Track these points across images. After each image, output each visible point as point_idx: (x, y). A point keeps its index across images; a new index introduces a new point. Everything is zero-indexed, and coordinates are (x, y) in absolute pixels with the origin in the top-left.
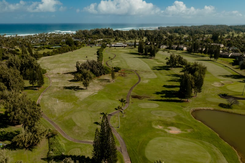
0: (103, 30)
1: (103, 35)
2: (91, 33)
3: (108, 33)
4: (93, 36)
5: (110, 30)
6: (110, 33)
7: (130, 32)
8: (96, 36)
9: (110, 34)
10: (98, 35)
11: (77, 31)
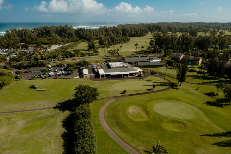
0: (57, 28)
1: (58, 37)
2: (35, 34)
3: (65, 33)
4: (39, 40)
5: (69, 28)
6: (69, 33)
7: (102, 31)
8: (44, 40)
9: (70, 35)
10: (48, 38)
11: (7, 31)
